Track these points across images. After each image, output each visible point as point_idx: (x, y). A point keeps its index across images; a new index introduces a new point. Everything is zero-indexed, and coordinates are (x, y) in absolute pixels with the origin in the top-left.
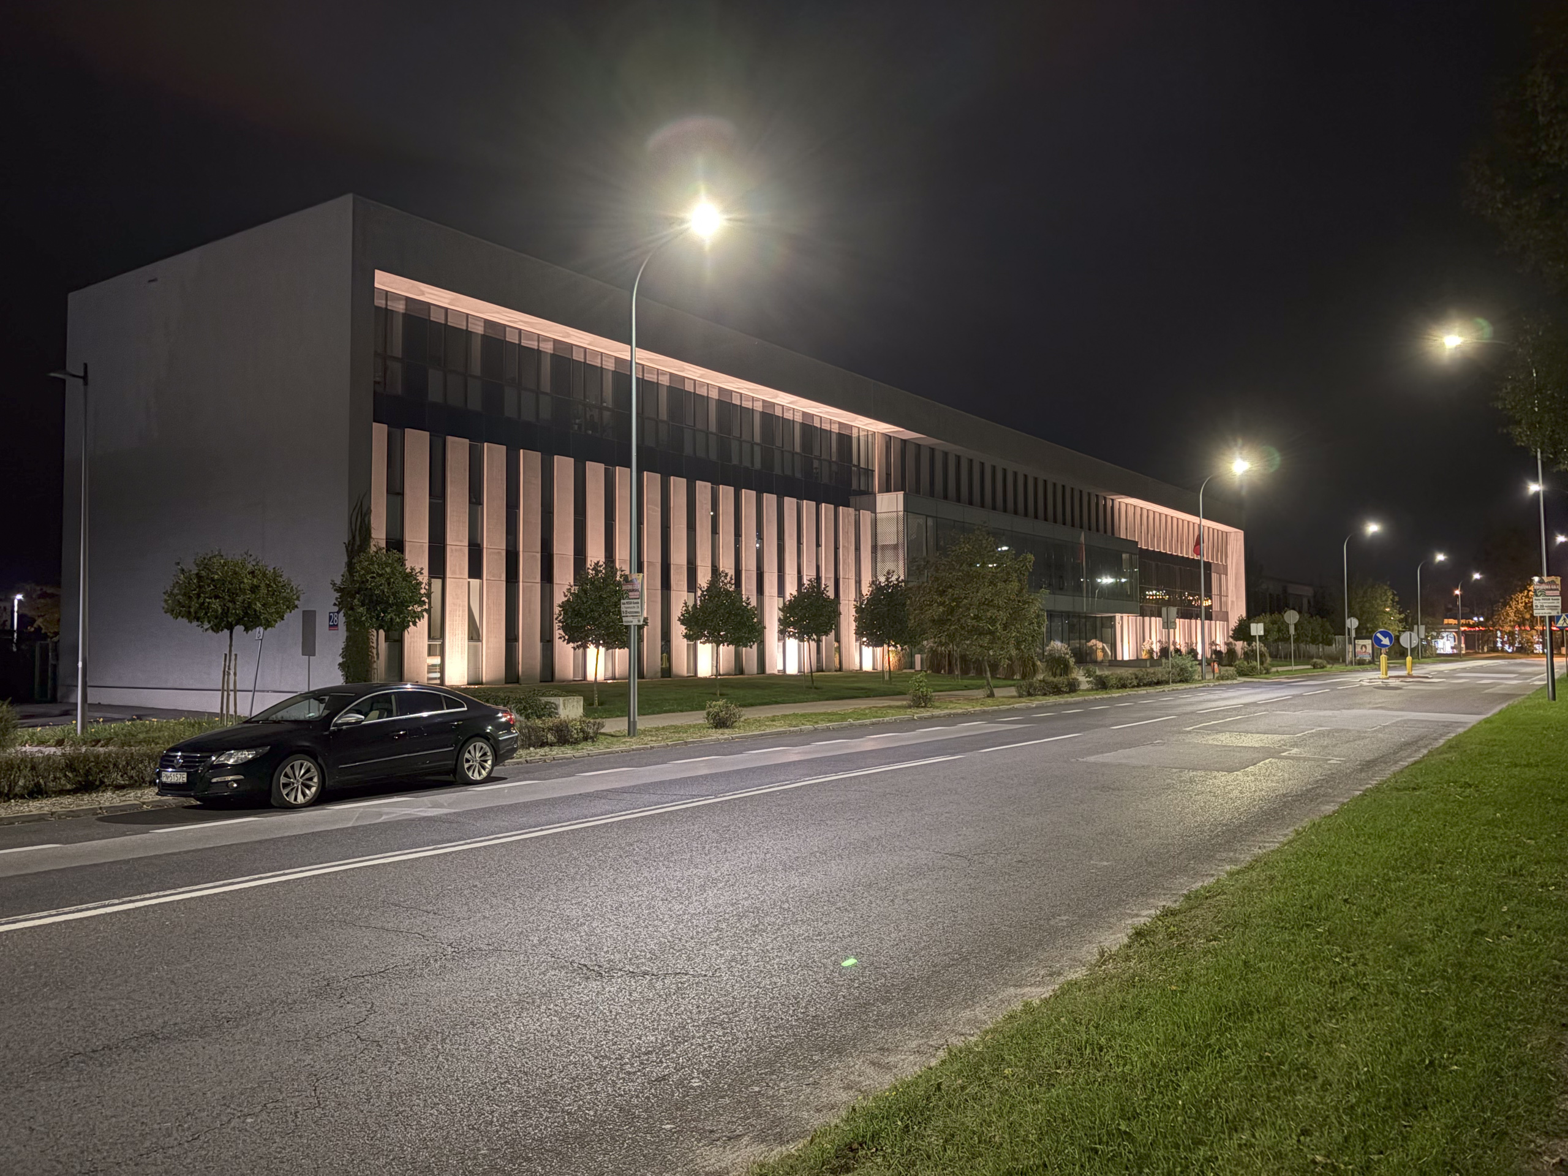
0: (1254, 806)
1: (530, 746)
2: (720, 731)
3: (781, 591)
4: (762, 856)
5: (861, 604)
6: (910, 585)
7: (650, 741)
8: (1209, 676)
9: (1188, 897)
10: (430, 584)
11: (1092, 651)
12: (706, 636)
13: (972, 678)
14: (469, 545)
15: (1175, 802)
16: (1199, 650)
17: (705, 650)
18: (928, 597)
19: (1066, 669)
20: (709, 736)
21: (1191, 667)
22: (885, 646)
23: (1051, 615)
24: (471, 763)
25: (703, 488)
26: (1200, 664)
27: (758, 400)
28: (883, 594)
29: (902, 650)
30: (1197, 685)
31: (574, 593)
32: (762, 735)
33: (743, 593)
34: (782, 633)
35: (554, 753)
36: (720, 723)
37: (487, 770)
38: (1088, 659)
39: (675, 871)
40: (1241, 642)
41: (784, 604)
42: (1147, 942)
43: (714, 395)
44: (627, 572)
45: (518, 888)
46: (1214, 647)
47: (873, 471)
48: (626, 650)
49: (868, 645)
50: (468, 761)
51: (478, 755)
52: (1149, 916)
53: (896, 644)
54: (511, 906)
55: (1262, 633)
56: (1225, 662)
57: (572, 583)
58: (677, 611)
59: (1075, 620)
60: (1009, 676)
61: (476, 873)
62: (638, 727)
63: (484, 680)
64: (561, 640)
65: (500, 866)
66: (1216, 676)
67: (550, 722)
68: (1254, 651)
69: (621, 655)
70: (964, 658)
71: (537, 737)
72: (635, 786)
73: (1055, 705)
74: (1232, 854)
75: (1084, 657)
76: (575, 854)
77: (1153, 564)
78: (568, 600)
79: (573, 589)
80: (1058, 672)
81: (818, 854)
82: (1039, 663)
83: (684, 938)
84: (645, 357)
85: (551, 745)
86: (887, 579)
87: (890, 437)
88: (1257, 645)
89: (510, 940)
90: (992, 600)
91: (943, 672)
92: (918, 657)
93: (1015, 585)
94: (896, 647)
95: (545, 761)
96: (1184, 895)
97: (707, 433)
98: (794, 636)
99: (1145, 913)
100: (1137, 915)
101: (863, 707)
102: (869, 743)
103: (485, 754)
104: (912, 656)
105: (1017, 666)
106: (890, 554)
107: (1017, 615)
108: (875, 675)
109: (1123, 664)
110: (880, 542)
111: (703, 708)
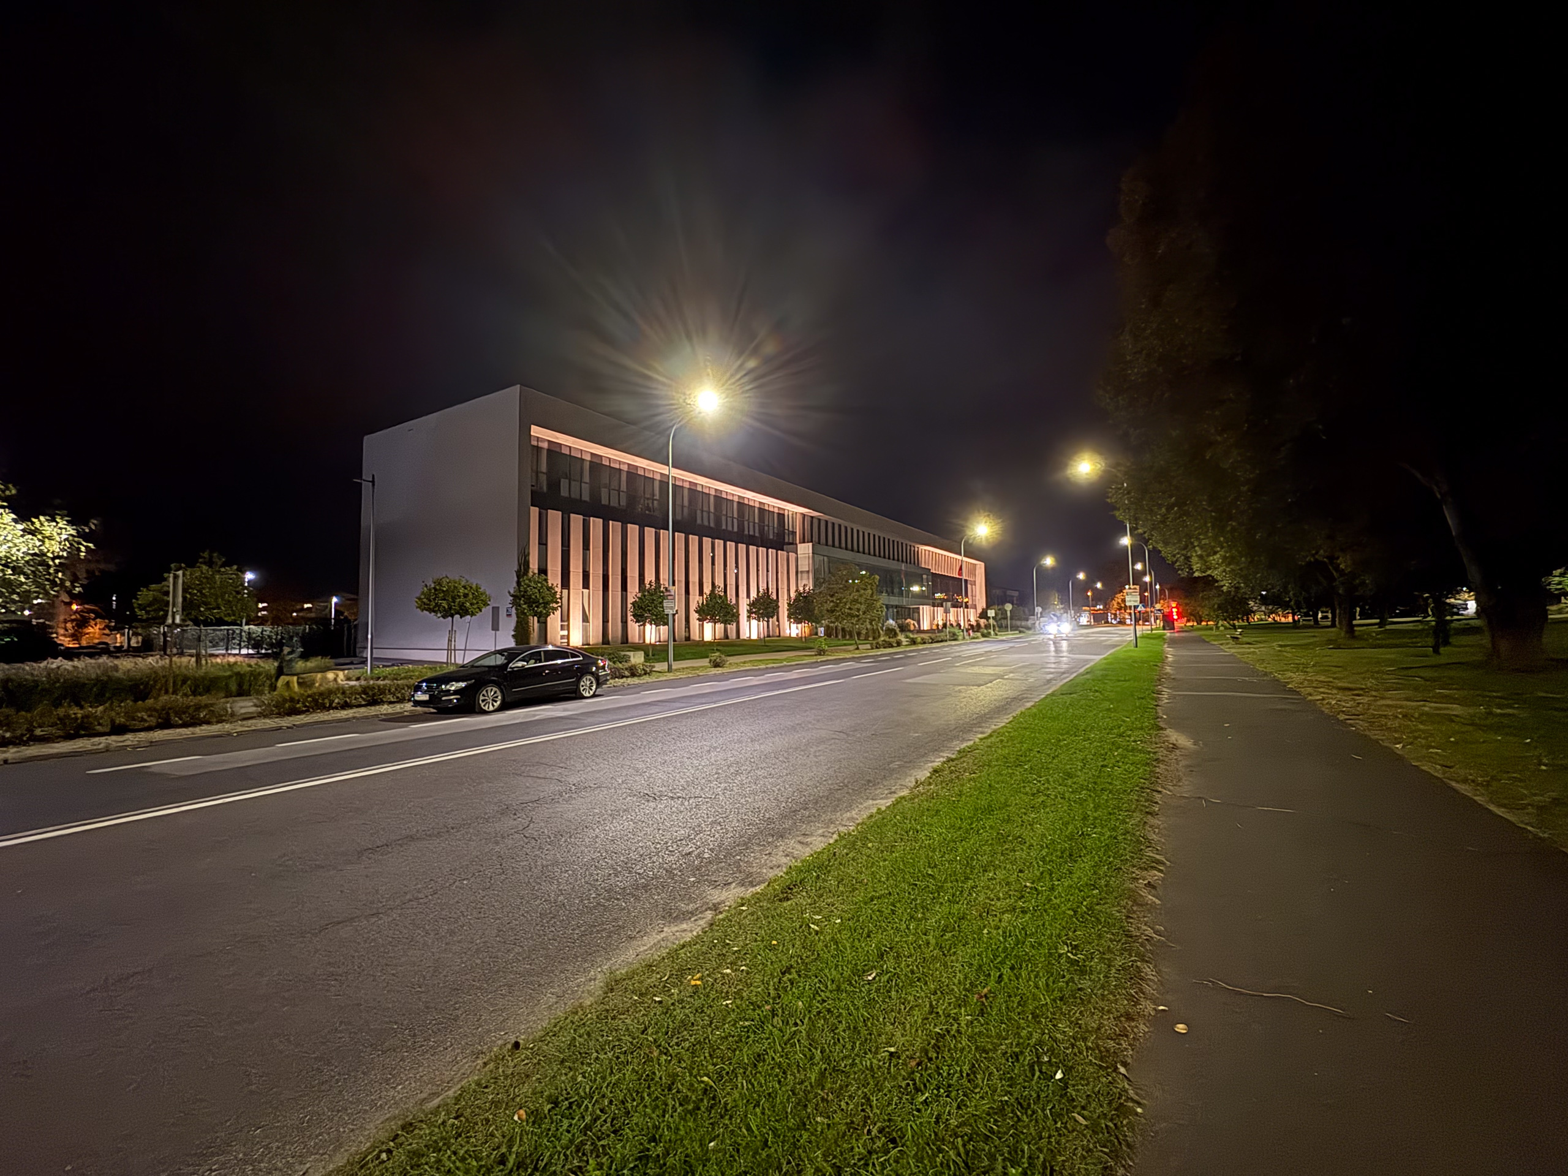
1: (616, 678)
2: (716, 668)
3: (748, 596)
4: (740, 734)
5: (790, 602)
6: (817, 591)
7: (680, 675)
9: (959, 752)
10: (561, 592)
11: (908, 625)
12: (709, 619)
13: (848, 640)
14: (583, 572)
16: (962, 624)
17: (708, 627)
18: (825, 598)
19: (896, 635)
20: (711, 671)
22: (803, 624)
23: (887, 607)
25: (706, 541)
26: (963, 631)
28: (802, 597)
29: (811, 625)
31: (638, 597)
32: (739, 671)
33: (728, 596)
34: (749, 617)
35: (629, 681)
36: (716, 665)
37: (593, 691)
38: (906, 629)
39: (694, 743)
40: (983, 620)
41: (750, 602)
42: (939, 775)
44: (667, 586)
45: (611, 753)
47: (796, 532)
48: (666, 627)
49: (794, 623)
50: (583, 686)
51: (588, 683)
52: (940, 762)
53: (808, 622)
54: (606, 763)
55: (994, 615)
57: (638, 592)
58: (693, 606)
59: (900, 610)
60: (866, 638)
62: (673, 668)
63: (591, 644)
64: (632, 622)
67: (627, 665)
68: (990, 624)
69: (663, 629)
70: (843, 629)
71: (620, 673)
73: (890, 653)
74: (981, 729)
75: (904, 628)
76: (640, 734)
77: (939, 580)
78: (636, 601)
79: (638, 595)
80: (891, 636)
81: (769, 733)
82: (881, 631)
83: (700, 778)
84: (675, 472)
85: (627, 677)
86: (804, 589)
87: (805, 515)
88: (991, 621)
89: (606, 782)
90: (858, 599)
91: (833, 637)
92: (820, 629)
93: (869, 591)
94: (809, 624)
95: (624, 686)
96: (957, 751)
97: (709, 512)
98: (755, 619)
99: (937, 760)
100: (934, 762)
102: (795, 674)
103: (592, 683)
104: (817, 628)
105: (870, 633)
106: (805, 575)
107: (870, 607)
108: (799, 639)
109: (924, 632)
110: (800, 570)
111: (707, 657)
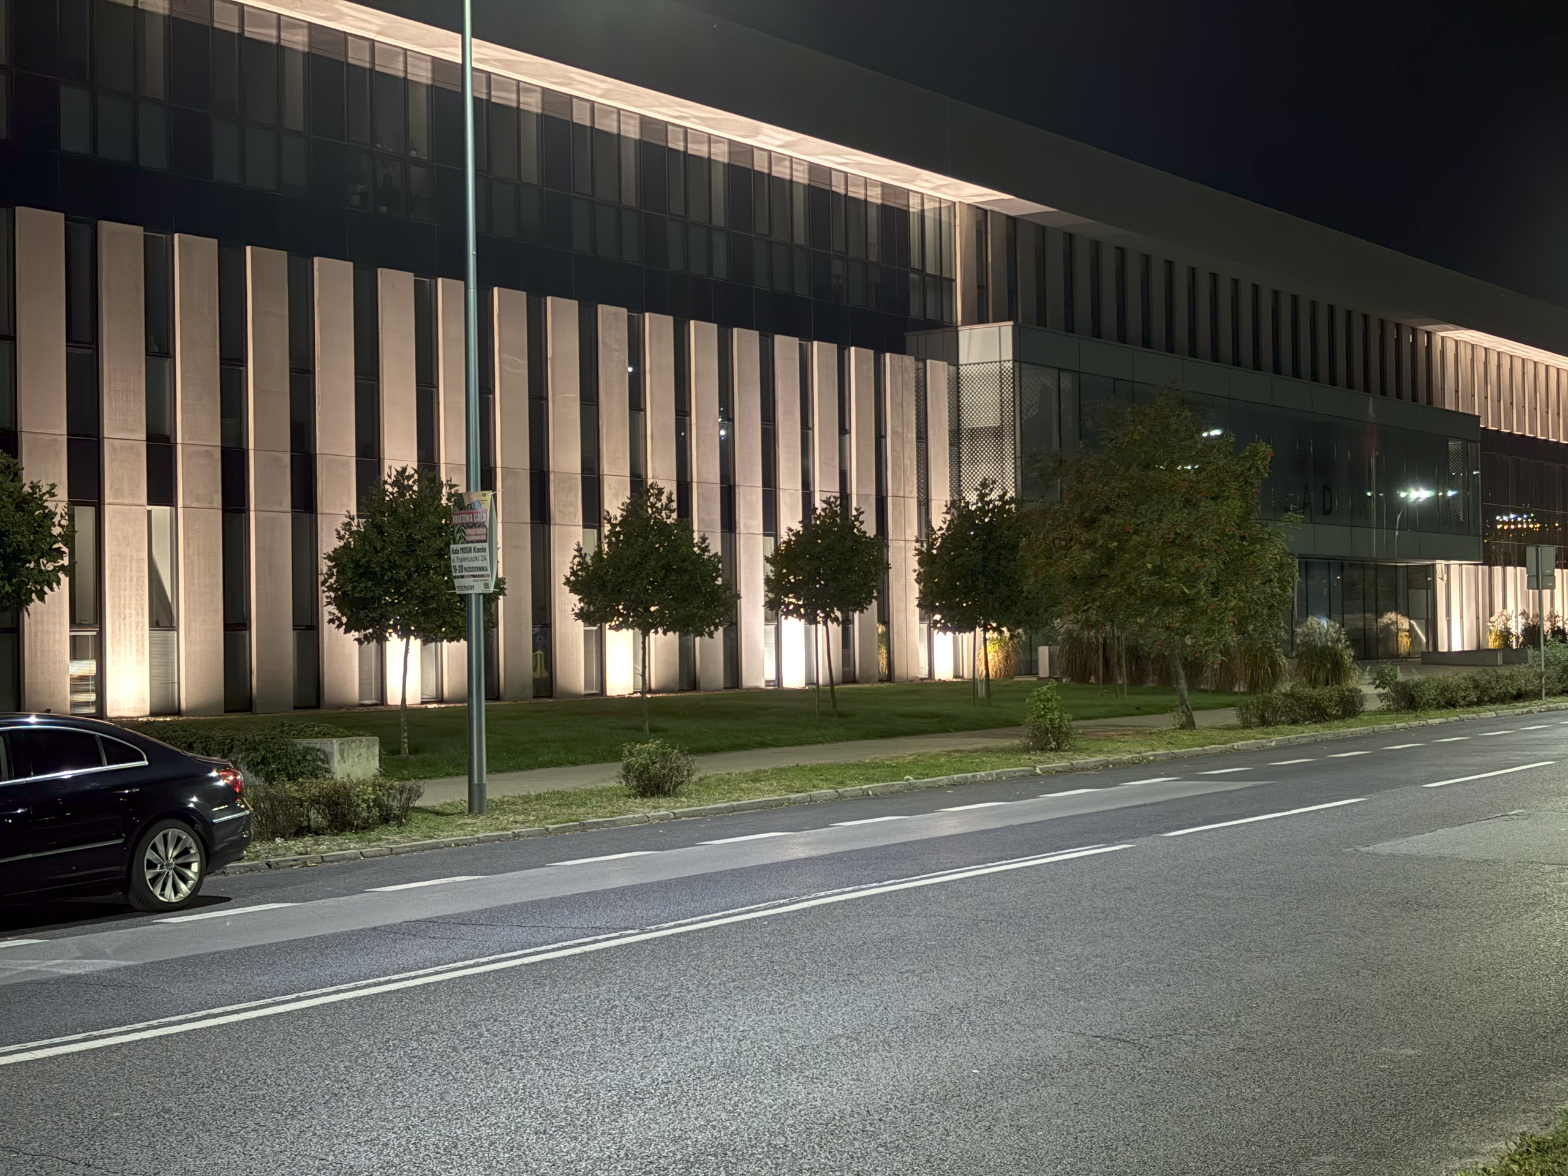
1: (275, 834)
2: (651, 802)
3: (771, 524)
4: (733, 1045)
5: (931, 546)
7: (513, 824)
10: (70, 517)
11: (1389, 634)
12: (622, 615)
13: (1151, 691)
14: (148, 439)
17: (620, 643)
18: (1061, 532)
19: (1336, 671)
20: (629, 811)
22: (978, 630)
23: (1307, 564)
24: (158, 870)
25: (612, 320)
27: (719, 140)
28: (974, 527)
29: (1012, 637)
31: (358, 532)
32: (734, 809)
33: (695, 527)
34: (773, 606)
35: (323, 847)
36: (651, 786)
37: (190, 883)
38: (1381, 651)
39: (562, 1076)
41: (777, 548)
43: (631, 131)
44: (462, 490)
45: (253, 1112)
47: (955, 280)
48: (463, 643)
49: (944, 629)
50: (151, 865)
51: (172, 853)
53: (999, 625)
54: (238, 1148)
57: (354, 512)
58: (563, 564)
59: (1355, 574)
60: (1224, 686)
61: (169, 1084)
62: (489, 796)
63: (183, 706)
64: (334, 626)
65: (217, 1070)
67: (313, 787)
69: (453, 652)
70: (1133, 652)
71: (289, 818)
72: (482, 912)
73: (1314, 742)
75: (1372, 648)
76: (365, 1044)
77: (1510, 457)
78: (346, 546)
79: (355, 523)
80: (1321, 676)
81: (843, 1040)
82: (1283, 660)
84: (491, 58)
85: (317, 832)
86: (982, 497)
87: (985, 211)
90: (1190, 537)
91: (1092, 679)
92: (1044, 653)
94: (1001, 633)
95: (305, 864)
97: (619, 209)
98: (796, 612)
99: (1485, 1147)
100: (1472, 1153)
101: (934, 751)
102: (947, 822)
103: (185, 852)
104: (1032, 649)
105: (1240, 666)
106: (987, 446)
107: (1238, 565)
108: (959, 689)
109: (1450, 659)
110: (968, 422)
111: (616, 757)
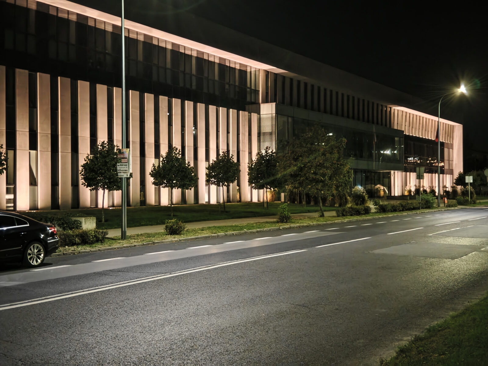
0: (466, 279)
1: (65, 245)
2: (173, 236)
3: (207, 158)
4: (196, 307)
5: (252, 165)
6: (280, 154)
7: (134, 242)
8: (442, 205)
10: (7, 153)
11: (378, 191)
12: (165, 183)
13: (312, 206)
14: (30, 131)
15: (422, 276)
16: (437, 190)
17: (165, 192)
18: (288, 162)
19: (363, 201)
20: (167, 239)
21: (432, 200)
22: (265, 189)
23: (356, 171)
24: (31, 256)
25: (163, 100)
27: (194, 50)
28: (264, 160)
29: (274, 191)
30: (435, 210)
31: (90, 159)
32: (196, 238)
33: (186, 159)
34: (208, 182)
35: (80, 249)
36: (173, 231)
37: (41, 259)
38: (376, 195)
39: (148, 316)
40: (460, 186)
41: (209, 165)
42: (406, 356)
43: (169, 47)
44: (121, 148)
45: (59, 327)
46: (445, 189)
47: (259, 91)
48: (120, 191)
49: (255, 188)
50: (30, 254)
51: (36, 251)
52: (408, 340)
53: (271, 187)
54: (54, 337)
55: (472, 181)
56: (451, 197)
57: (89, 153)
58: (149, 169)
59: (369, 174)
60: (332, 205)
61: (34, 319)
62: (127, 234)
63: (39, 207)
64: (83, 186)
65: (48, 314)
66: (446, 205)
67: (77, 232)
68: (467, 191)
69: (117, 195)
70: (308, 195)
71: (70, 241)
72: (125, 268)
73: (357, 221)
74: (453, 305)
75: (373, 194)
76: (91, 307)
77: (412, 143)
78: (87, 163)
79: (89, 156)
80: (359, 202)
81: (227, 306)
82: (348, 198)
83: (152, 354)
84: (129, 25)
85: (78, 244)
86: (266, 152)
87: (268, 72)
88: (469, 187)
89: (54, 357)
90: (323, 164)
91: (296, 202)
92: (283, 195)
93: (336, 155)
94: (271, 189)
95: (74, 254)
96: (427, 329)
97: (165, 69)
98: (214, 183)
99: (405, 338)
100: (402, 340)
101: (252, 222)
102: (258, 242)
103: (39, 251)
104: (279, 194)
105: (337, 200)
106: (268, 137)
107: (337, 172)
108: (260, 205)
109: (395, 198)
110: (263, 131)
111: (163, 223)
